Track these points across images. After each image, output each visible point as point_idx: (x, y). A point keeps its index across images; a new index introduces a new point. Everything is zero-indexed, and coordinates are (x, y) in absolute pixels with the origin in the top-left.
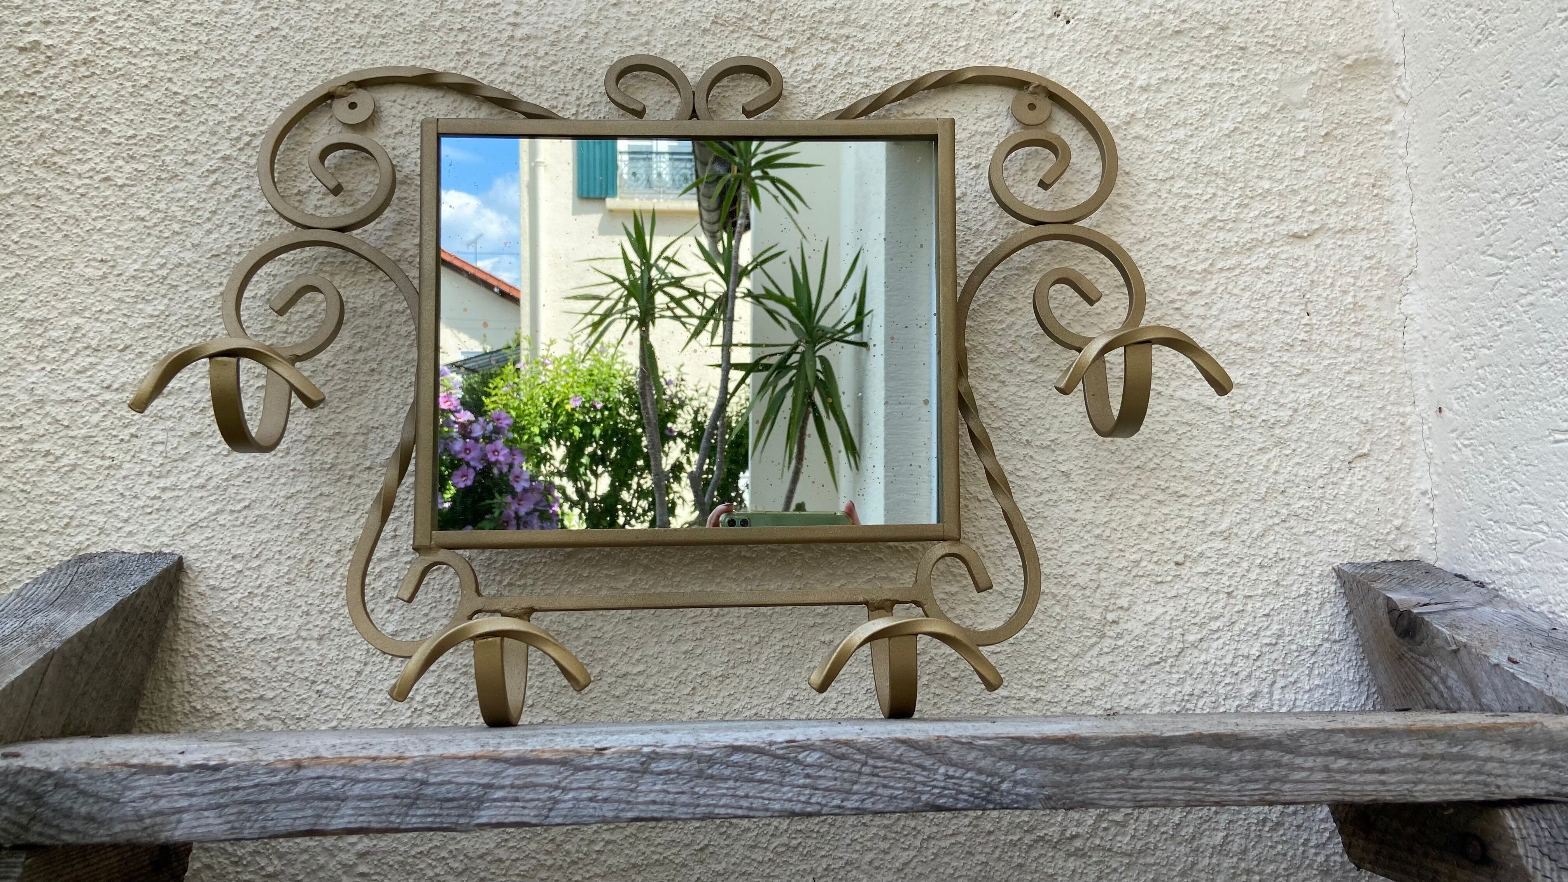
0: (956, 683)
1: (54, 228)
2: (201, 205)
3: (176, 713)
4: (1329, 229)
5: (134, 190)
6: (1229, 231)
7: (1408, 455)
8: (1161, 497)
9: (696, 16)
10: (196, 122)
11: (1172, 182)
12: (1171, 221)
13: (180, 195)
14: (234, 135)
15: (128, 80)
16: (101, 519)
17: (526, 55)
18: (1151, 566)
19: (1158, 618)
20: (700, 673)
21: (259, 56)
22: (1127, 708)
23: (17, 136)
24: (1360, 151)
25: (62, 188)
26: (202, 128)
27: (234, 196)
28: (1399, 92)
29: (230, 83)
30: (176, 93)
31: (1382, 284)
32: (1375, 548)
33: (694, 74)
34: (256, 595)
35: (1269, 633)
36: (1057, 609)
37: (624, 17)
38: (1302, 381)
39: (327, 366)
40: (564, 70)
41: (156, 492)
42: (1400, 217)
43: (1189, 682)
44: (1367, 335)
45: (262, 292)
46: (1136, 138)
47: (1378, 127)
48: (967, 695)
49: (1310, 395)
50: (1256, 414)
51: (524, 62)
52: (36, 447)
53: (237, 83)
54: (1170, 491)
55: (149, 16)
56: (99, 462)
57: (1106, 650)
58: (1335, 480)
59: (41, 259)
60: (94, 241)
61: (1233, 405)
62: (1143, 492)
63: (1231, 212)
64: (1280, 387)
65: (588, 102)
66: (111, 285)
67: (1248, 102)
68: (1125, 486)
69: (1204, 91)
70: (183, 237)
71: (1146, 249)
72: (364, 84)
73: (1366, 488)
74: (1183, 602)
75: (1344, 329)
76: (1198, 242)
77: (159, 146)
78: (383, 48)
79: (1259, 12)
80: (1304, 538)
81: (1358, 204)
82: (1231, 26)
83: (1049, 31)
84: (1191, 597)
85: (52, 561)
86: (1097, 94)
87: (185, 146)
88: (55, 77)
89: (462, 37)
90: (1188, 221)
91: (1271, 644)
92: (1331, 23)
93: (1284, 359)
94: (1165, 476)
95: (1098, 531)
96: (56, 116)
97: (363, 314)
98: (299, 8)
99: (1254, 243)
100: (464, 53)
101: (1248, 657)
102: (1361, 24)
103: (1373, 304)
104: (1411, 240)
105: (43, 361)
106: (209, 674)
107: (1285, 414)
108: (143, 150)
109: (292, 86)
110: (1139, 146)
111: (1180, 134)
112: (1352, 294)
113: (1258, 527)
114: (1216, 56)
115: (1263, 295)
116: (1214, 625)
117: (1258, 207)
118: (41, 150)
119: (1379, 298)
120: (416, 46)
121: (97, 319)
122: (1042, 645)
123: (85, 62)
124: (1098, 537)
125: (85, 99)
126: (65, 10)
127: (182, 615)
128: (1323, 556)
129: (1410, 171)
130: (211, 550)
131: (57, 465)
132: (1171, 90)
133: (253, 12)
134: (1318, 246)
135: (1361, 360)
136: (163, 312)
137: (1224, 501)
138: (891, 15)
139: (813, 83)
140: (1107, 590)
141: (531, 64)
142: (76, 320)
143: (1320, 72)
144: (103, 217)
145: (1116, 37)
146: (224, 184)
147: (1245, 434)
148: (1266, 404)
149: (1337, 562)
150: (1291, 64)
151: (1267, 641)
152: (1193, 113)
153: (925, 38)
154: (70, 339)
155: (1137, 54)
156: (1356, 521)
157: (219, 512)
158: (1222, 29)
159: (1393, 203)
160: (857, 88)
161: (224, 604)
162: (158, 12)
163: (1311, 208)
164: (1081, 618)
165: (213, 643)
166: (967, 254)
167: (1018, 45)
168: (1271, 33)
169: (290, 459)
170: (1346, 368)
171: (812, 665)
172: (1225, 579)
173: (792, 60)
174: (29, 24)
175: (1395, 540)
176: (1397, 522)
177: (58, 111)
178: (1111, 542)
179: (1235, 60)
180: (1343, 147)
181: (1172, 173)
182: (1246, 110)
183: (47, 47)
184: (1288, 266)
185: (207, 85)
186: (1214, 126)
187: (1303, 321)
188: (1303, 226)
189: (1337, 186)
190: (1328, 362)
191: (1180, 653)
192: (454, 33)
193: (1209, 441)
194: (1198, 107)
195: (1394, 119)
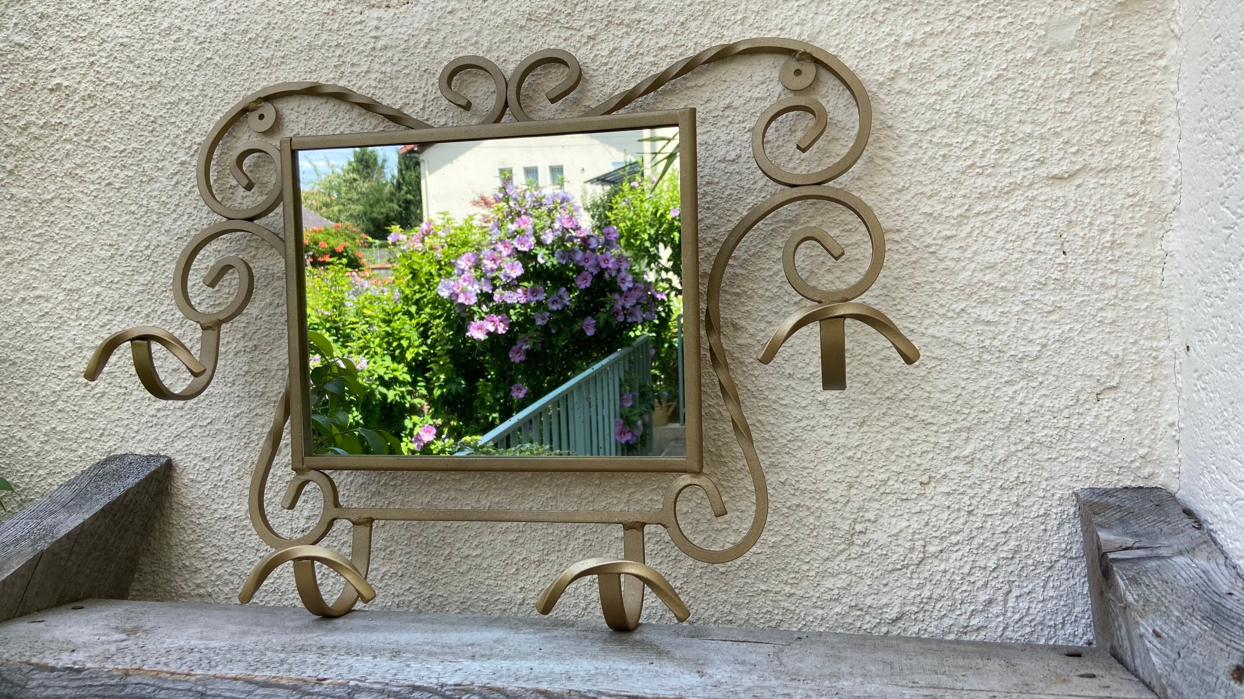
0: (724, 576)
1: (80, 222)
2: (169, 200)
3: (174, 567)
4: (1092, 169)
5: (127, 191)
6: (988, 176)
7: (1158, 387)
8: (909, 424)
9: (514, 15)
10: (162, 137)
11: (933, 132)
12: (930, 170)
13: (155, 193)
14: (187, 145)
15: (118, 107)
16: (122, 431)
17: (385, 62)
18: (897, 485)
19: (901, 531)
21: (200, 81)
22: (870, 607)
23: (53, 156)
24: (1130, 88)
25: (82, 192)
26: (167, 141)
27: (190, 192)
28: (1173, 26)
29: (183, 104)
30: (148, 115)
31: (1144, 221)
32: (1118, 474)
33: (510, 69)
34: (219, 486)
35: (1006, 548)
36: (811, 519)
37: (458, 22)
38: (1053, 317)
39: (256, 319)
40: (413, 72)
41: (154, 412)
42: (1168, 152)
43: (928, 587)
44: (1124, 273)
45: (211, 264)
46: (900, 92)
47: (1151, 62)
48: (733, 587)
49: (1060, 331)
50: (1004, 349)
51: (383, 69)
53: (187, 104)
54: (918, 419)
55: (128, 57)
56: (118, 390)
57: (853, 556)
58: (1081, 411)
59: (73, 246)
60: (105, 231)
61: (983, 341)
62: (893, 419)
63: (991, 157)
64: (1029, 324)
65: (432, 97)
66: (117, 262)
67: (1013, 48)
68: (876, 414)
69: (969, 41)
70: (159, 225)
71: (905, 198)
72: (269, 98)
73: (1112, 418)
74: (926, 517)
75: (1100, 267)
76: (955, 189)
77: (141, 157)
78: (283, 67)
80: (1046, 464)
81: (1125, 141)
84: (934, 512)
85: (95, 459)
86: (863, 53)
87: (157, 155)
88: (73, 109)
89: (339, 52)
90: (947, 169)
91: (1007, 558)
93: (1036, 297)
94: (914, 406)
95: (850, 454)
96: (75, 139)
98: (224, 40)
99: (1012, 187)
100: (340, 65)
101: (985, 568)
103: (1133, 241)
104: (1176, 177)
105: (80, 318)
106: (192, 541)
107: (1034, 350)
108: (130, 161)
109: (223, 103)
110: (902, 100)
111: (943, 85)
112: (1110, 232)
113: (1001, 454)
114: (983, 5)
115: (1019, 237)
116: (954, 539)
117: (1019, 150)
118: (68, 165)
119: (1140, 236)
120: (306, 63)
121: (110, 288)
122: (797, 549)
123: (90, 96)
124: (849, 458)
125: (91, 125)
126: (75, 57)
127: (174, 499)
128: (1064, 481)
129: (1179, 107)
130: (190, 454)
131: (93, 392)
132: (935, 43)
133: (194, 47)
134: (1079, 186)
135: (1116, 297)
136: (150, 281)
137: (969, 429)
139: (609, 66)
140: (857, 505)
141: (388, 70)
142: (98, 289)
143: (1090, 12)
144: (109, 213)
146: (183, 183)
147: (993, 368)
148: (1015, 340)
149: (1078, 486)
150: (1060, 6)
151: (1004, 555)
152: (957, 63)
153: (706, 15)
154: (95, 303)
155: (904, 10)
156: (1100, 449)
157: (193, 427)
159: (1162, 139)
160: (647, 67)
161: (200, 492)
162: (133, 53)
163: (1074, 149)
164: (832, 527)
165: (194, 520)
166: (740, 209)
167: (790, 13)
169: (236, 388)
170: (1100, 305)
172: (966, 499)
173: (593, 46)
174: (54, 70)
175: (1139, 468)
176: (1142, 452)
177: (76, 135)
178: (862, 463)
179: (1002, 7)
180: (1112, 85)
181: (933, 123)
182: (1010, 57)
183: (66, 87)
184: (1046, 207)
185: (168, 107)
186: (978, 74)
187: (1058, 261)
188: (1064, 168)
189: (1103, 125)
190: (1081, 299)
191: (920, 562)
192: (332, 49)
193: (957, 375)
194: (962, 57)
195: (1168, 53)
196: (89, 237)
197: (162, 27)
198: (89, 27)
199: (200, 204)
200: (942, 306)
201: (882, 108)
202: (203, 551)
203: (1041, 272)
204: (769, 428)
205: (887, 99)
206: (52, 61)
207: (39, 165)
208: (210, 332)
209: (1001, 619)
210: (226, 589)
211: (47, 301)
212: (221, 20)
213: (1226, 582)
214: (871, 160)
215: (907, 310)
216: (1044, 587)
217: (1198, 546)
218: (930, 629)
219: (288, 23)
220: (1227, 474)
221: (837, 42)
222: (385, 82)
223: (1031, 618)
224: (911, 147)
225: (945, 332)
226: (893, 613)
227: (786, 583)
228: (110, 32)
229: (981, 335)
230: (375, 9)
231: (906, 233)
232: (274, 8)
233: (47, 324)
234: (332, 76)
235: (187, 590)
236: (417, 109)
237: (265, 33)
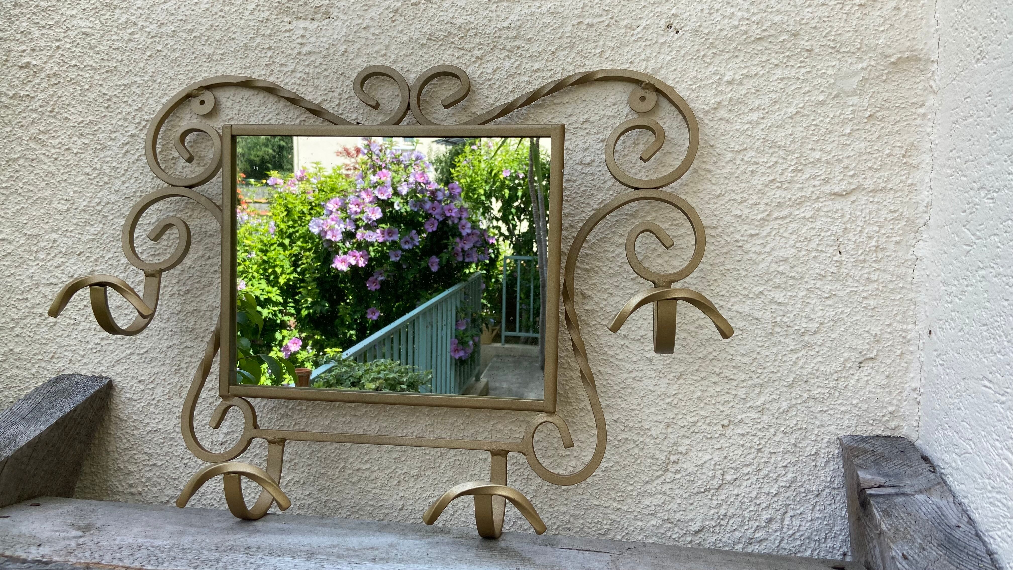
0: (565, 493)
1: (41, 179)
2: (119, 166)
3: (110, 470)
4: (864, 189)
5: (83, 156)
6: (785, 189)
7: (905, 360)
8: (715, 379)
9: (417, 35)
10: (116, 112)
11: (745, 153)
12: (741, 182)
13: (108, 159)
14: (137, 121)
15: (78, 86)
16: (70, 355)
17: (308, 65)
18: (704, 427)
19: (705, 462)
20: (403, 472)
21: (150, 69)
22: (679, 521)
23: (20, 122)
24: (896, 129)
25: (44, 154)
26: (120, 116)
27: (137, 160)
28: (932, 83)
29: (135, 87)
30: (104, 94)
31: (901, 232)
32: (872, 425)
33: (412, 78)
34: (152, 404)
35: (785, 479)
36: (636, 450)
37: (371, 37)
38: (829, 302)
39: (190, 268)
40: (332, 75)
41: (98, 341)
42: (922, 180)
43: (724, 507)
44: (884, 271)
45: (153, 221)
46: (721, 119)
47: (913, 110)
48: (572, 501)
49: (834, 313)
50: (791, 325)
51: (307, 70)
52: (35, 310)
53: (138, 87)
54: (723, 375)
55: (89, 44)
56: (68, 321)
57: (668, 480)
58: (847, 375)
59: (35, 199)
60: (62, 188)
61: (775, 318)
62: (703, 375)
63: (788, 175)
64: (811, 306)
65: (347, 96)
66: (72, 215)
67: (809, 91)
68: (690, 370)
69: (776, 83)
70: (110, 186)
71: (721, 202)
72: (209, 88)
73: (870, 382)
74: (725, 452)
75: (866, 265)
76: (760, 198)
77: (96, 128)
78: (222, 62)
79: (824, 21)
80: (818, 415)
81: (890, 169)
82: (801, 33)
83: (662, 40)
84: (731, 449)
85: (46, 377)
86: (694, 87)
87: (110, 128)
88: (39, 84)
89: (270, 53)
90: (754, 182)
91: (785, 487)
92: (882, 29)
93: (817, 286)
94: (720, 365)
95: (669, 400)
96: (40, 110)
97: (211, 236)
98: (173, 37)
99: (803, 199)
100: (271, 64)
101: (768, 494)
102: (906, 29)
103: (892, 246)
104: (927, 199)
105: (38, 259)
106: (127, 448)
107: (813, 326)
108: (87, 131)
109: (169, 88)
110: (723, 126)
111: (754, 116)
112: (875, 239)
113: (785, 405)
114: (788, 56)
115: (806, 238)
116: (746, 470)
117: (809, 171)
118: (33, 131)
119: (897, 243)
120: (242, 60)
121: (65, 236)
122: (624, 474)
123: (55, 75)
124: (668, 403)
125: (55, 99)
126: (43, 41)
127: (113, 413)
128: (832, 428)
129: (933, 146)
130: (127, 376)
131: (46, 322)
132: (750, 83)
133: (147, 40)
134: (853, 202)
135: (877, 289)
136: (99, 232)
137: (761, 385)
138: (549, 31)
139: (493, 82)
140: (672, 441)
141: (311, 71)
142: (54, 236)
143: (870, 68)
144: (67, 173)
145: (711, 43)
146: (132, 152)
147: (782, 339)
148: (800, 318)
149: (842, 433)
150: (847, 61)
151: (783, 484)
152: (766, 100)
153: (572, 47)
154: (51, 247)
155: (726, 56)
156: (860, 405)
157: (131, 354)
158: (794, 35)
159: (918, 169)
160: (523, 85)
161: (135, 409)
162: (93, 41)
163: (851, 173)
164: (652, 458)
165: (129, 431)
166: (592, 203)
167: (638, 51)
168: (833, 38)
169: (170, 324)
170: (864, 294)
171: (474, 473)
172: (756, 439)
173: (480, 65)
174: (24, 51)
175: (888, 421)
176: (891, 409)
177: (41, 106)
178: (678, 408)
179: (802, 59)
180: (882, 125)
181: (745, 146)
182: (807, 98)
183: (34, 66)
184: (827, 217)
185: (122, 88)
186: (781, 110)
187: (835, 259)
188: (843, 187)
189: (874, 156)
190: (851, 289)
191: (719, 487)
192: (265, 51)
193: (754, 342)
194: (770, 96)
195: (926, 104)
196: (48, 193)
197: (120, 22)
198: (57, 17)
199: (146, 170)
200: (745, 288)
201: (707, 131)
202: (136, 457)
203: (822, 266)
204: (607, 377)
205: (711, 124)
206: (23, 43)
207: (8, 129)
208: (152, 278)
209: (778, 533)
210: (154, 489)
211: (10, 243)
212: (170, 19)
213: (955, 516)
214: (696, 171)
215: (718, 289)
216: (812, 510)
217: (933, 486)
218: (724, 540)
219: (228, 27)
220: (957, 433)
221: (674, 77)
222: (308, 81)
223: (801, 533)
224: (727, 162)
225: (747, 309)
226: (696, 526)
227: (614, 500)
228: (75, 22)
229: (774, 312)
230: (302, 21)
231: (720, 230)
232: (216, 13)
233: (9, 263)
234: (263, 72)
235: (121, 489)
236: (333, 105)
237: (208, 33)
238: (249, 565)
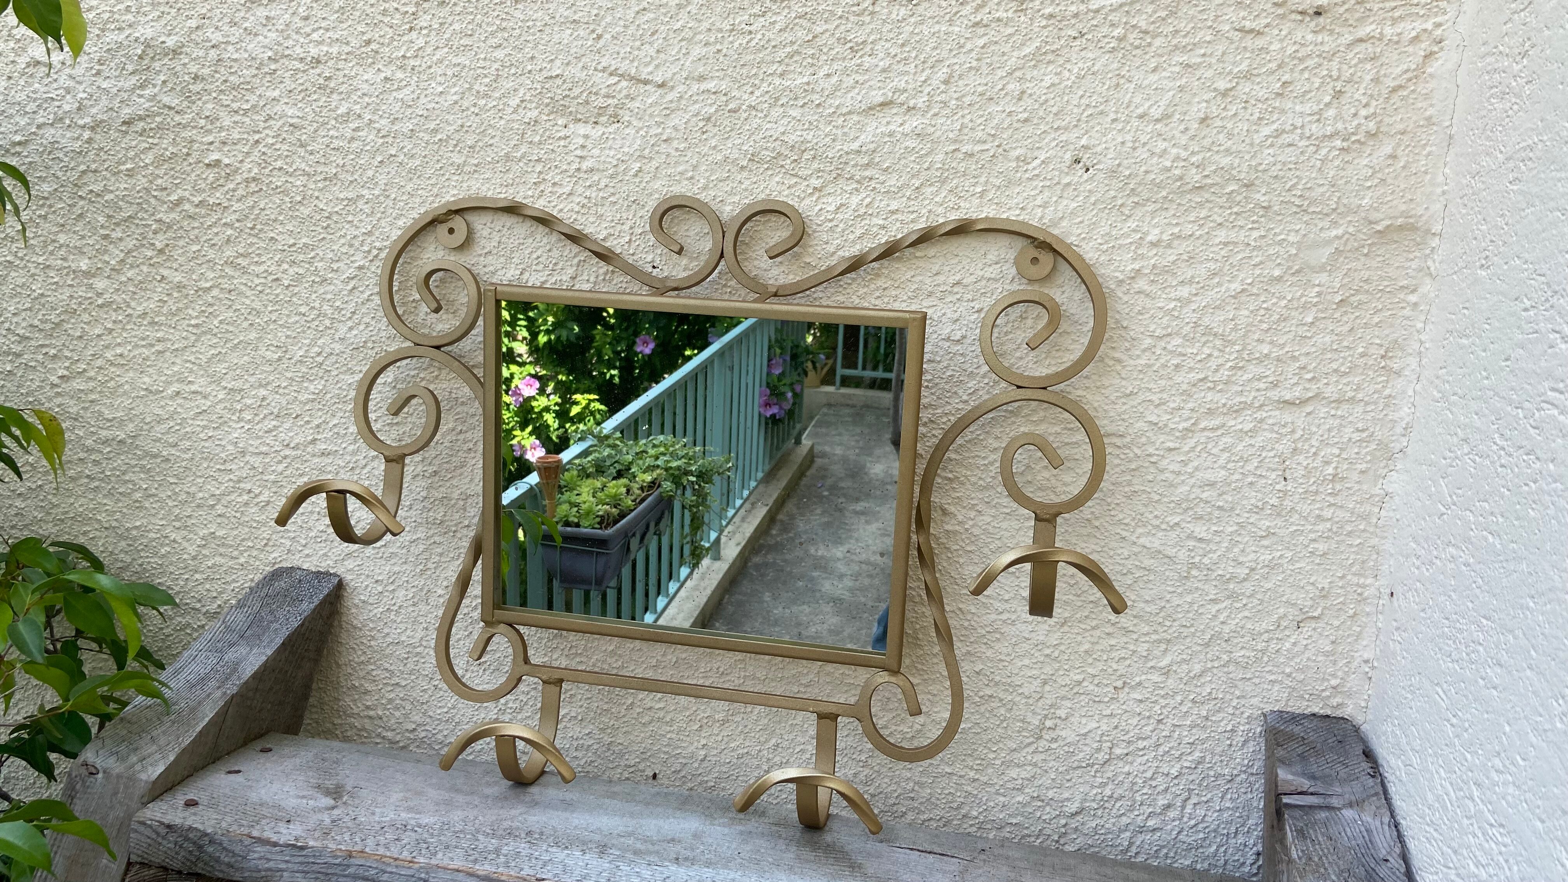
1: (243, 318)
2: (345, 306)
3: (342, 686)
4: (1324, 398)
5: (296, 290)
6: (1219, 392)
7: (1359, 623)
8: (1109, 629)
9: (736, 153)
10: (338, 235)
11: (1168, 339)
12: (1161, 378)
13: (329, 296)
14: (366, 248)
15: (287, 195)
16: (288, 543)
17: (590, 186)
18: (1091, 687)
19: (1090, 731)
21: (382, 179)
22: (1051, 799)
23: (211, 239)
24: (1376, 319)
25: (246, 284)
26: (343, 241)
27: (368, 300)
28: (1430, 263)
29: (362, 202)
30: (322, 210)
31: (1369, 458)
32: (1308, 701)
34: (393, 610)
35: (1190, 758)
36: (1002, 711)
37: (673, 153)
38: (1265, 542)
40: (620, 201)
42: (1404, 392)
43: (1110, 786)
44: (1341, 507)
45: (389, 380)
46: (1139, 292)
47: (1402, 296)
49: (1271, 557)
50: (1213, 568)
51: (588, 194)
52: (242, 485)
53: (366, 203)
55: (299, 140)
57: (1040, 749)
58: (1280, 636)
59: (235, 342)
60: (271, 330)
61: (1193, 557)
62: (1094, 623)
63: (1225, 373)
64: (1241, 546)
65: (640, 231)
66: (284, 366)
67: (1261, 263)
68: (1078, 616)
69: (1216, 249)
70: (333, 332)
71: (1132, 403)
72: (460, 212)
73: (1310, 647)
74: (1115, 721)
75: (1318, 498)
76: (1184, 401)
77: (312, 254)
78: (476, 176)
79: (1290, 169)
80: (1239, 683)
81: (1362, 374)
82: (1257, 182)
83: (1066, 180)
84: (1124, 718)
85: (259, 570)
86: (1105, 247)
87: (331, 255)
88: (234, 190)
89: (539, 167)
90: (1178, 379)
91: (1190, 768)
92: (1369, 184)
93: (1251, 520)
95: (1048, 651)
96: (237, 225)
97: (463, 403)
98: (411, 137)
99: (1242, 406)
100: (540, 183)
101: (1167, 775)
102: (1402, 187)
103: (1355, 476)
104: (1407, 420)
105: (242, 421)
106: (362, 662)
107: (1243, 572)
108: (301, 257)
109: (407, 207)
110: (1141, 300)
111: (1184, 292)
112: (1334, 465)
113: (1197, 668)
114: (1236, 213)
115: (1242, 458)
116: (1141, 744)
117: (1253, 370)
118: (229, 253)
119: (1362, 472)
120: (502, 175)
121: (277, 392)
122: (985, 738)
123: (254, 179)
124: (1047, 655)
125: (257, 211)
126: (236, 131)
127: (344, 619)
128: (1254, 701)
129: (1422, 348)
131: (257, 500)
132: (1182, 247)
133: (376, 139)
134: (1309, 414)
135: (1330, 530)
136: (321, 391)
137: (1169, 641)
138: (913, 158)
139: (834, 223)
140: (1049, 702)
141: (594, 195)
142: (263, 392)
143: (1347, 236)
144: (277, 311)
145: (1133, 189)
146: (361, 289)
147: (1200, 585)
148: (1225, 560)
149: (1268, 708)
150: (1316, 226)
151: (1188, 764)
152: (1201, 271)
153: (943, 182)
154: (260, 406)
155: (1153, 207)
156: (1294, 675)
158: (1246, 186)
159: (1400, 377)
160: (875, 229)
161: (371, 614)
162: (304, 137)
163: (1309, 376)
164: (1023, 721)
165: (365, 641)
166: (960, 392)
167: (1032, 193)
168: (1299, 193)
170: (1313, 536)
171: (795, 722)
172: (1158, 707)
173: (819, 198)
174: (211, 143)
175: (1329, 697)
176: (1334, 682)
177: (238, 221)
178: (1059, 662)
179: (1255, 218)
180: (1357, 314)
181: (1169, 330)
182: (1257, 272)
183: (227, 165)
184: (1272, 431)
185: (345, 203)
186: (1222, 285)
187: (1278, 487)
188: (1297, 394)
189: (1342, 355)
190: (1295, 528)
191: (1105, 763)
192: (532, 164)
193: (1163, 587)
194: (1208, 265)
195: (1420, 290)
196: (253, 335)
197: (339, 112)
198: (253, 99)
199: (379, 314)
200: (1156, 517)
201: (1119, 307)
202: (374, 673)
203: (1260, 495)
204: (969, 617)
205: (1125, 298)
206: (209, 132)
207: (195, 248)
208: (394, 464)
209: (1177, 823)
210: (397, 714)
211: (205, 397)
212: (407, 113)
213: (1385, 845)
214: (1102, 360)
215: (1121, 516)
216: (1222, 798)
217: (1368, 797)
218: (1107, 826)
219: (483, 128)
220: (1405, 735)
221: (1079, 231)
222: (589, 208)
223: (1205, 825)
224: (1144, 351)
225: (1156, 544)
226: (1073, 807)
227: (972, 768)
228: (278, 108)
229: (1192, 550)
230: (581, 124)
231: (1128, 439)
232: (468, 109)
233: (205, 423)
234: (530, 193)
235: (356, 711)
236: (623, 241)
237: (457, 136)
238: (534, 861)
